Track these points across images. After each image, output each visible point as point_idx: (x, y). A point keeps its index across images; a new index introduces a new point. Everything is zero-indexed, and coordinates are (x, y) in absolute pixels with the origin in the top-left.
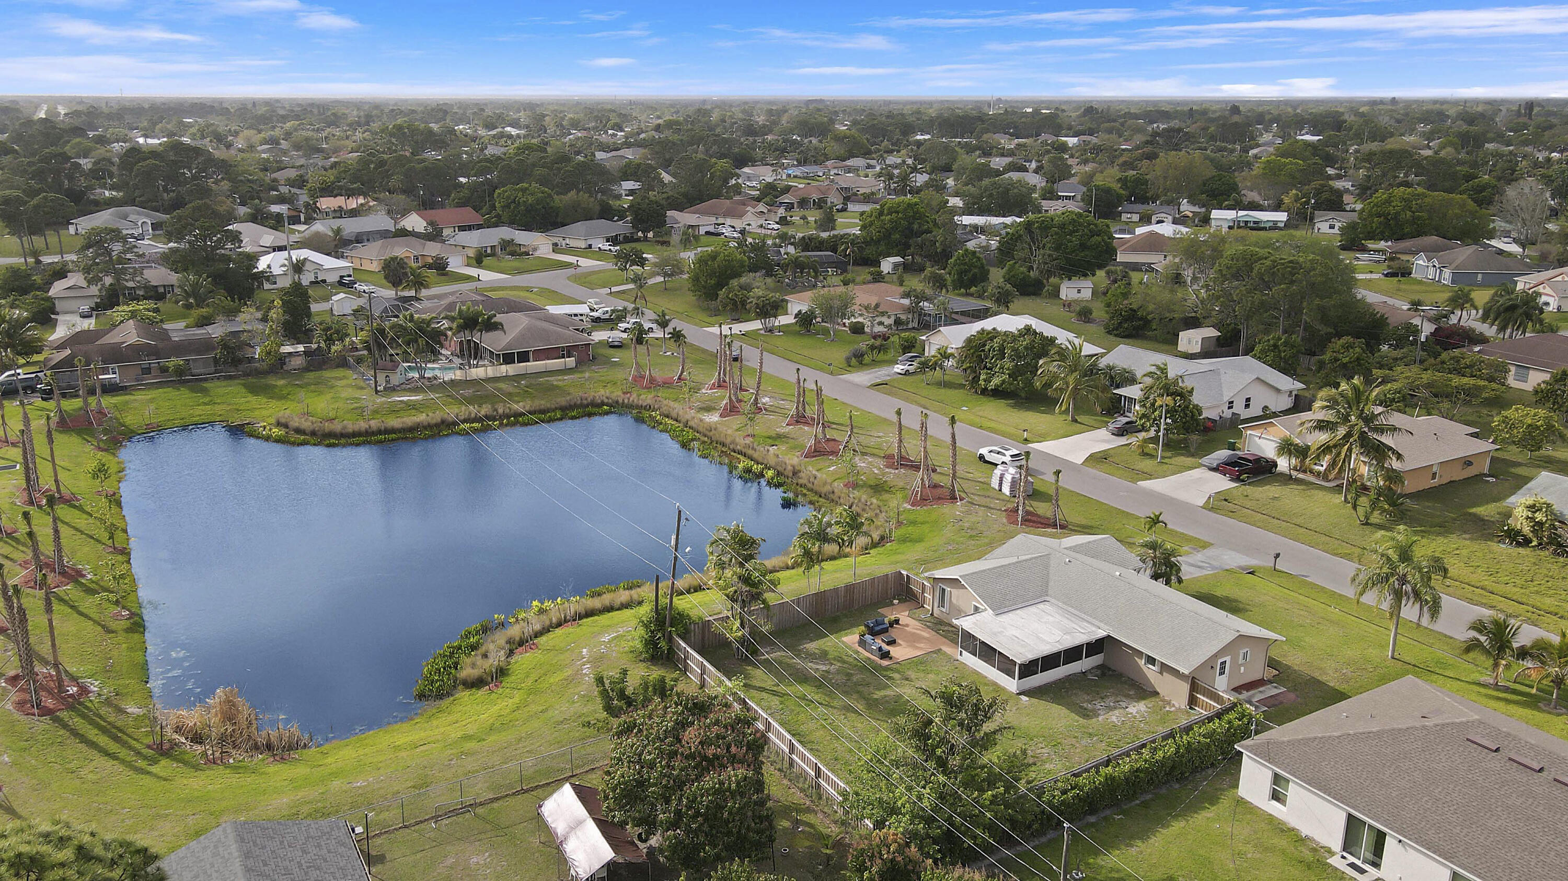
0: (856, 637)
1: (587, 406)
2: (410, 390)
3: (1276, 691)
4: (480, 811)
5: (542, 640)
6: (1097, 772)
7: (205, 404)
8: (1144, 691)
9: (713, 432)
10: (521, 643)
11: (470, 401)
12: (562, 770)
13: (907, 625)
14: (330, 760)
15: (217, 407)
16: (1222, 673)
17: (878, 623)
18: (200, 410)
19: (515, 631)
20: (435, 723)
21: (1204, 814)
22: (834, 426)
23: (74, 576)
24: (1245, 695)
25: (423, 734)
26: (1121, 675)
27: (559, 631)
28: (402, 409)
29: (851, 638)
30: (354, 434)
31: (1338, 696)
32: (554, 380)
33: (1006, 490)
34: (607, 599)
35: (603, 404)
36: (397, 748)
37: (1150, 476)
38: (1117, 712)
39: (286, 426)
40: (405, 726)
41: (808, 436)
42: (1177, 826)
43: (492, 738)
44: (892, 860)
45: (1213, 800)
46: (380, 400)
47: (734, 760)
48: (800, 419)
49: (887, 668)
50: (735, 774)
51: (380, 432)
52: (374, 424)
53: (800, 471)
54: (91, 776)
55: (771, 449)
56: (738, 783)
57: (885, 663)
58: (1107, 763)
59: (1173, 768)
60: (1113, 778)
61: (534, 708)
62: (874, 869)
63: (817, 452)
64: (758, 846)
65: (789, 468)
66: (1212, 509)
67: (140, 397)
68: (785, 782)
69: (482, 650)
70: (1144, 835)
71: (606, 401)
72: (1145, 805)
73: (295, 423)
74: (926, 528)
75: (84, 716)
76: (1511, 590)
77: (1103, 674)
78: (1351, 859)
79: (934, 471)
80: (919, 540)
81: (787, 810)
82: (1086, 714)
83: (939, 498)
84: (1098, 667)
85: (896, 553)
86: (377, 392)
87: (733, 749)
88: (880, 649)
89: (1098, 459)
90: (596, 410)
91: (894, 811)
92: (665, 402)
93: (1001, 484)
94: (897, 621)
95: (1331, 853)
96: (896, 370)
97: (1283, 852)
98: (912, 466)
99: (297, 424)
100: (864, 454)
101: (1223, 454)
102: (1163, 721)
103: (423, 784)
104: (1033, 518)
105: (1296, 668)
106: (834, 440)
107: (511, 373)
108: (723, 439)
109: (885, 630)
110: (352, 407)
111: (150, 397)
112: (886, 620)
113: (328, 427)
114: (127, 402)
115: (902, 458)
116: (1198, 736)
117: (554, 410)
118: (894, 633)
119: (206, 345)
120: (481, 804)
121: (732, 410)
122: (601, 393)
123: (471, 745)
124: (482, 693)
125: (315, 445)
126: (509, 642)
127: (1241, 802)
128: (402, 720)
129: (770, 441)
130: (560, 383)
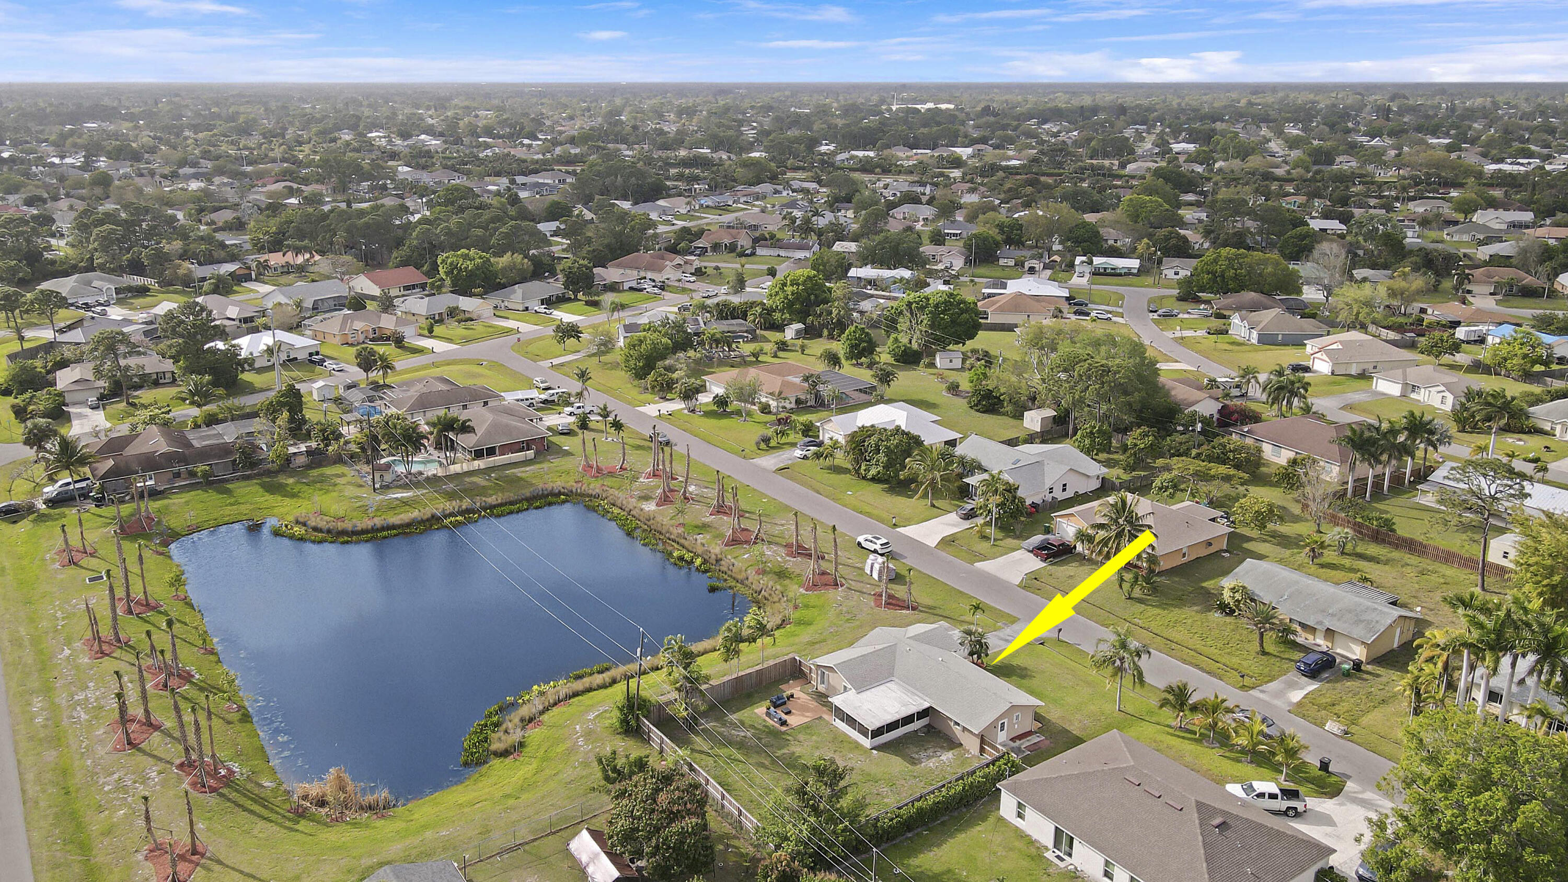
0: (765, 710)
1: (547, 495)
2: (400, 487)
3: (1039, 739)
4: (527, 847)
5: (545, 717)
6: (913, 806)
7: (231, 505)
8: (953, 744)
9: (652, 522)
10: (531, 720)
11: (451, 496)
12: (576, 816)
13: (799, 698)
14: (416, 816)
15: (242, 507)
16: (1002, 730)
17: (779, 698)
18: (228, 510)
19: (525, 711)
20: (480, 785)
21: (978, 828)
22: (747, 515)
23: (187, 677)
24: (1018, 743)
25: (475, 794)
26: (940, 732)
27: (555, 710)
28: (397, 506)
29: (760, 710)
30: (364, 532)
31: (1078, 741)
32: (518, 472)
33: (875, 575)
34: (586, 682)
35: (560, 493)
36: (461, 806)
37: (984, 558)
38: (933, 760)
39: (304, 524)
40: (460, 788)
41: (727, 525)
42: (961, 837)
43: (524, 796)
44: (784, 871)
45: (984, 819)
46: (379, 498)
47: (689, 813)
48: (721, 510)
49: (784, 733)
50: (690, 822)
51: (383, 529)
52: (378, 522)
53: (721, 560)
54: (261, 835)
55: (698, 537)
56: (692, 828)
57: (784, 729)
58: (919, 800)
59: (961, 799)
60: (921, 809)
61: (548, 772)
62: (773, 877)
63: (734, 542)
64: (706, 864)
65: (713, 557)
66: (1024, 588)
67: (177, 500)
68: (719, 818)
69: (504, 726)
70: (939, 845)
71: (562, 490)
72: (943, 823)
73: (312, 523)
74: (815, 612)
75: (237, 791)
76: (1213, 652)
77: (929, 731)
78: (1058, 853)
79: (823, 558)
80: (809, 623)
81: (721, 838)
82: (913, 762)
83: (826, 585)
84: (925, 726)
85: (793, 635)
86: (375, 489)
87: (689, 806)
88: (780, 719)
89: (948, 542)
90: (554, 499)
91: (787, 839)
92: (611, 491)
93: (871, 571)
94: (792, 696)
95: (1047, 849)
96: (796, 454)
97: (1020, 851)
98: (806, 555)
99: (314, 524)
100: (770, 543)
101: (1037, 539)
102: (963, 764)
103: (486, 832)
104: (894, 602)
105: (1054, 721)
106: (747, 530)
107: (482, 467)
108: (660, 529)
109: (785, 703)
110: (357, 505)
111: (183, 500)
112: (785, 695)
113: (340, 526)
114: (167, 507)
115: (799, 546)
116: (978, 777)
117: (521, 501)
118: (790, 705)
119: (224, 450)
120: (527, 843)
121: (665, 500)
122: (558, 483)
123: (511, 802)
124: (509, 760)
125: (331, 542)
126: (522, 720)
127: (1001, 819)
128: (456, 784)
129: (697, 530)
130: (523, 475)
